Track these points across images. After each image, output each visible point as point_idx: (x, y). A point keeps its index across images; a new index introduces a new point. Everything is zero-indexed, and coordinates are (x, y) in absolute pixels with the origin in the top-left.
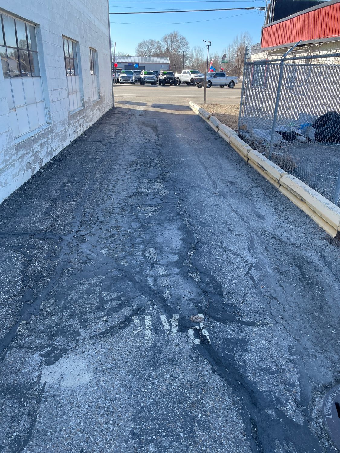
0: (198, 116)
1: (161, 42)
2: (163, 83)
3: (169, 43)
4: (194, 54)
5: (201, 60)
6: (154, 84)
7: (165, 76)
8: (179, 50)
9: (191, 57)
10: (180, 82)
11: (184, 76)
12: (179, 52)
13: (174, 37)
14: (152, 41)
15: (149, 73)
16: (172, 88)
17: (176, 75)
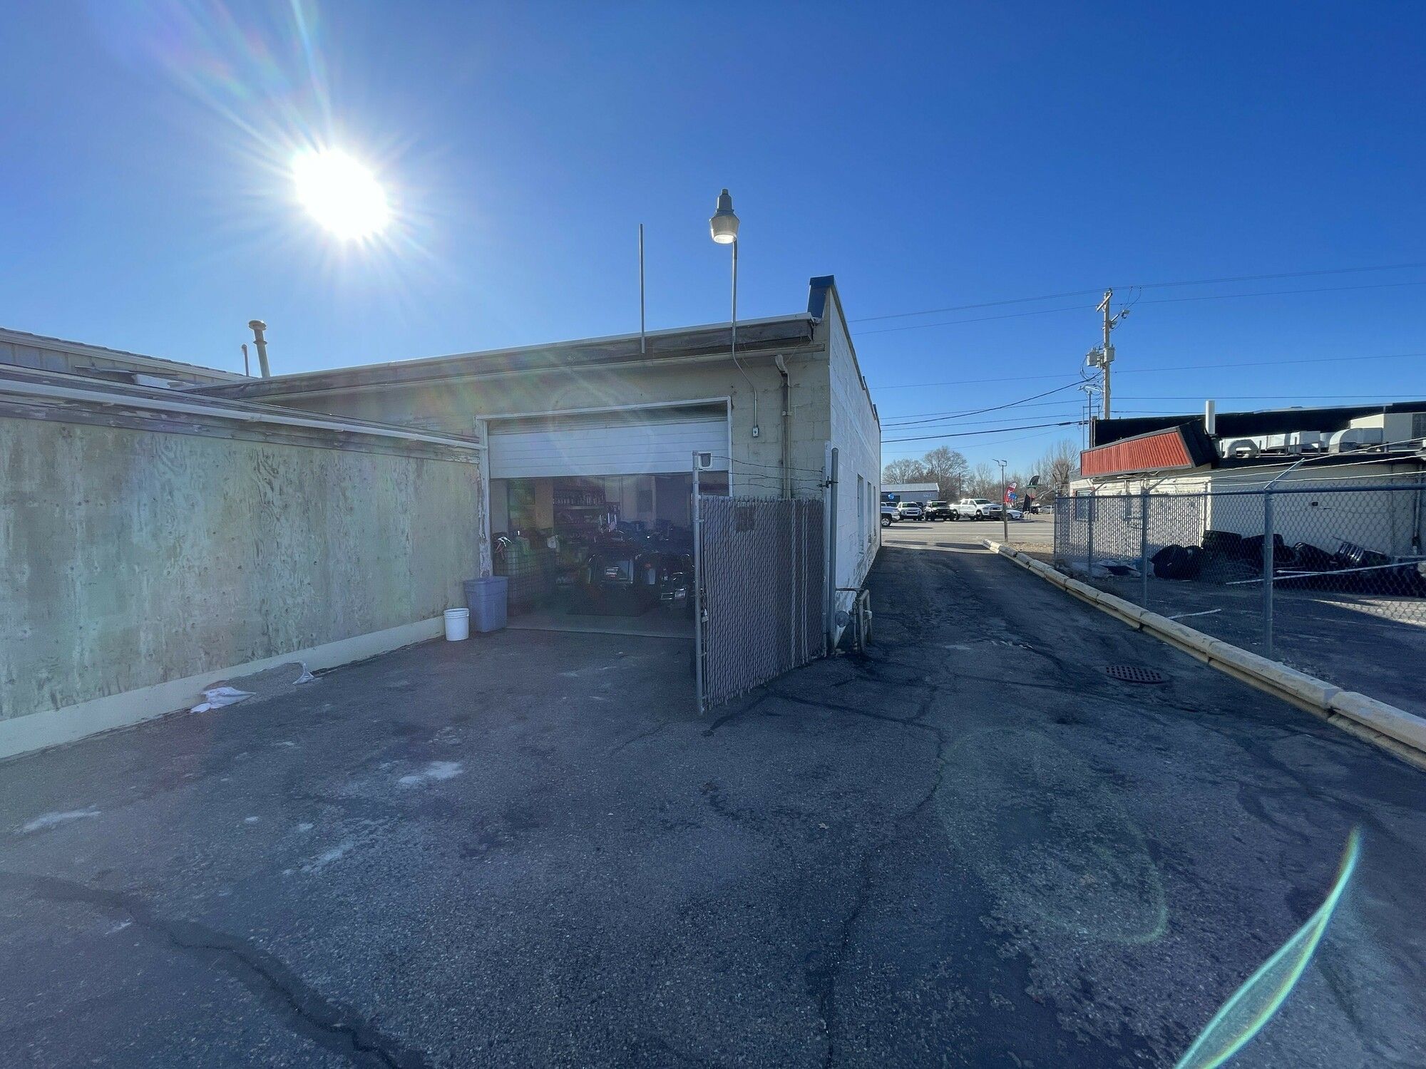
0: (999, 554)
1: (921, 462)
2: (932, 517)
3: (934, 462)
4: (977, 474)
5: (989, 483)
6: (918, 519)
7: (935, 509)
8: (951, 470)
9: (972, 479)
10: (959, 516)
11: (965, 506)
12: (952, 473)
13: (942, 454)
14: (907, 461)
15: (909, 505)
16: (948, 524)
17: (952, 506)
